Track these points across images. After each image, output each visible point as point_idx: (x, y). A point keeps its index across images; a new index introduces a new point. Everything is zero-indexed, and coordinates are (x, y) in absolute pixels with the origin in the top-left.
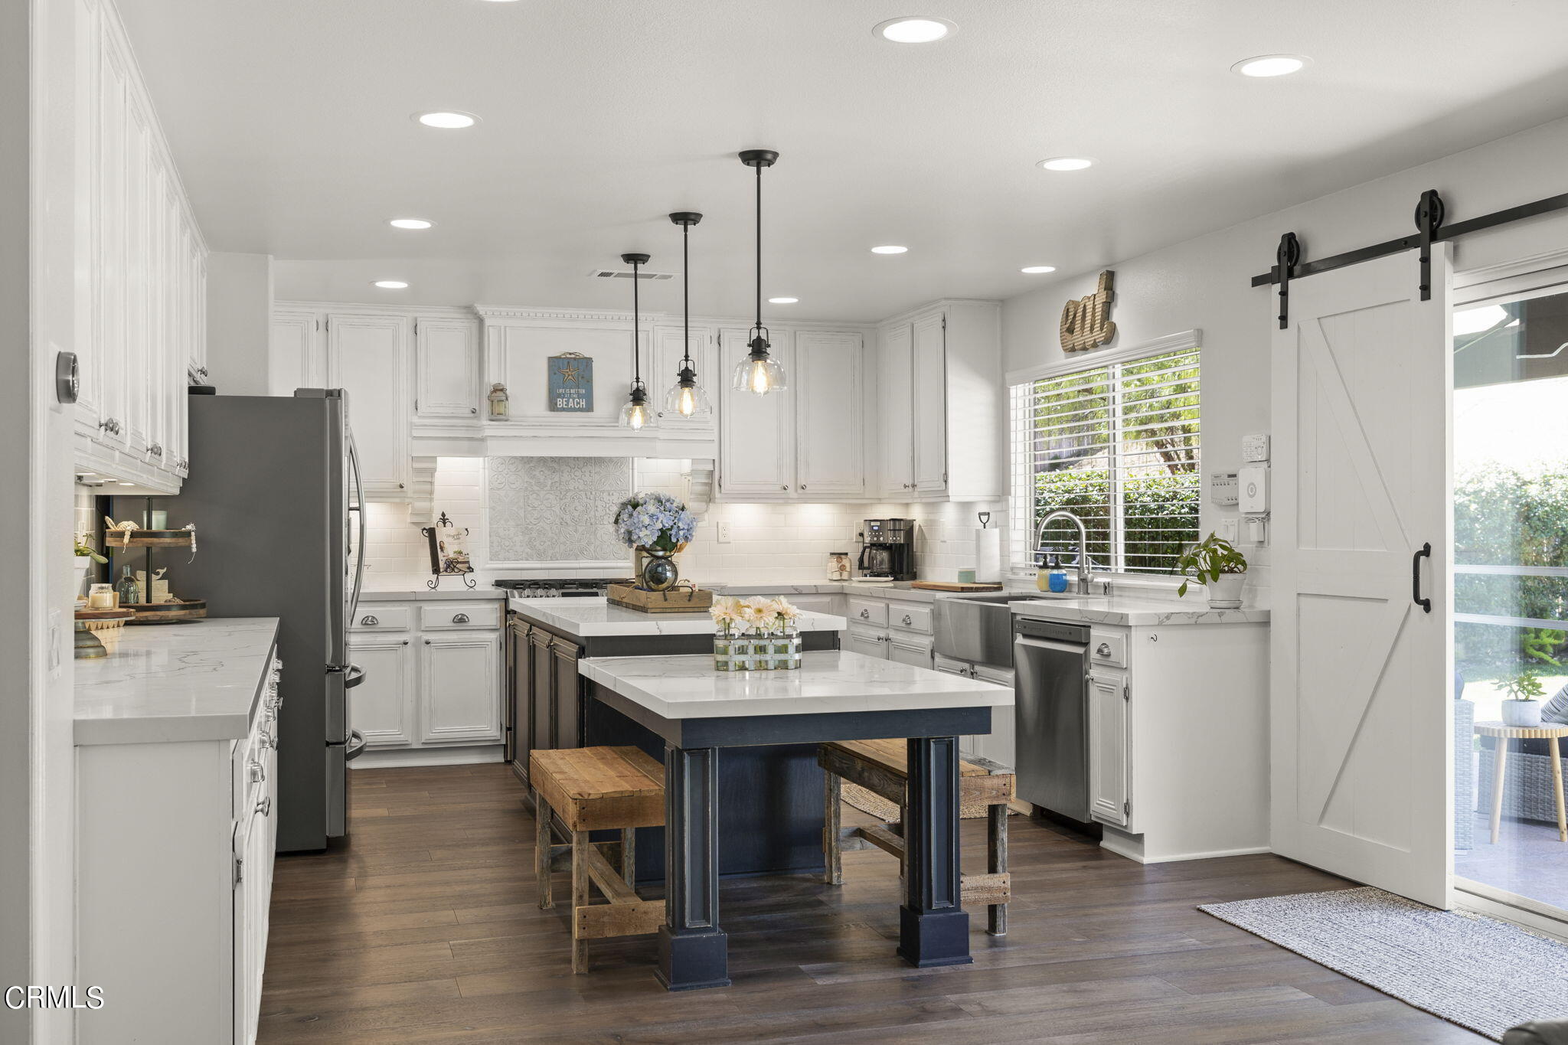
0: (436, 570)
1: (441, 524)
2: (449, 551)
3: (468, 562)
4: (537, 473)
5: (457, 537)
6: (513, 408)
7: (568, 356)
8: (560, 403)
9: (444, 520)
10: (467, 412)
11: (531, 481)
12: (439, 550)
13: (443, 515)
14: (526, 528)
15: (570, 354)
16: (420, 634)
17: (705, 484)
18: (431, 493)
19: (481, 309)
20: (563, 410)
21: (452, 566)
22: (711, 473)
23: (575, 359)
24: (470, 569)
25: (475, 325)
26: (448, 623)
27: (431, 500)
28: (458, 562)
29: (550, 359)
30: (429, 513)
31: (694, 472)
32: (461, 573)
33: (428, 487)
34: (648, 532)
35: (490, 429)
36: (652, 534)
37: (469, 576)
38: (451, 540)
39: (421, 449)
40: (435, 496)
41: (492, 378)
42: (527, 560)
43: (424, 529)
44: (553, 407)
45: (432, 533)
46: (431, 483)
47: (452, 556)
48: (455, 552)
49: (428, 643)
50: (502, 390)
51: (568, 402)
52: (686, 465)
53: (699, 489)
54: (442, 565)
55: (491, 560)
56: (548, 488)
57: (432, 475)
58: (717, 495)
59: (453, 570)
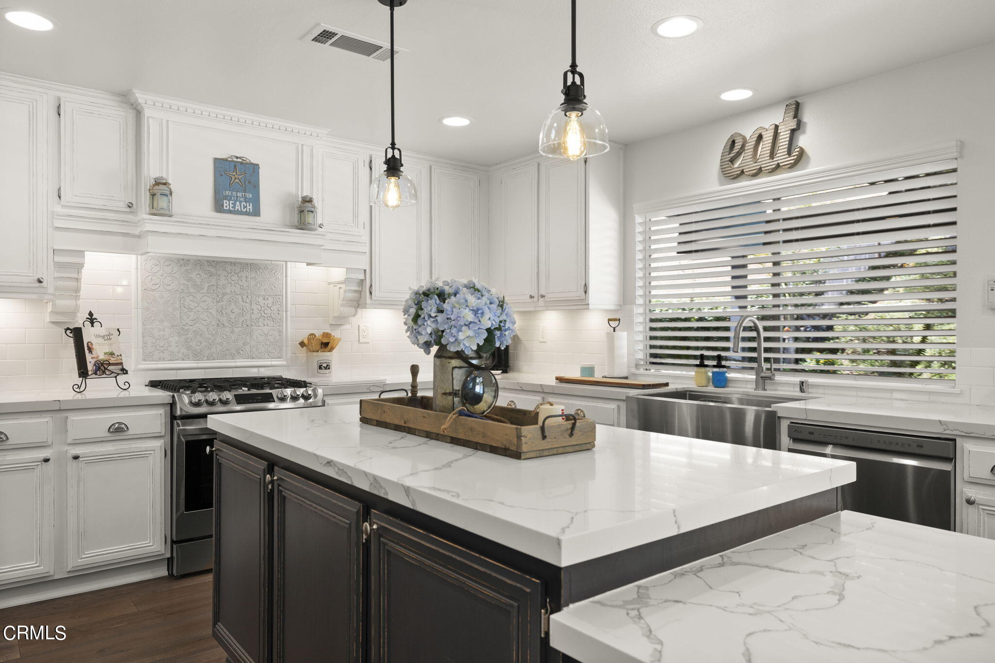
0: (83, 373)
1: (88, 324)
2: (99, 352)
3: (121, 364)
4: (193, 276)
5: (108, 337)
6: (178, 204)
7: (235, 159)
8: (227, 204)
9: (92, 320)
10: (122, 206)
11: (187, 283)
12: (87, 351)
13: (91, 314)
14: (183, 329)
15: (237, 158)
16: (67, 448)
17: (356, 291)
18: (77, 290)
19: (141, 97)
20: (230, 212)
21: (102, 368)
22: (362, 282)
23: (242, 163)
24: (124, 371)
25: (131, 115)
26: (103, 433)
27: (77, 298)
28: (110, 364)
29: (216, 160)
30: (74, 313)
31: (347, 281)
32: (113, 375)
33: (73, 284)
35: (153, 224)
37: (122, 379)
38: (101, 340)
39: (63, 242)
40: (83, 293)
41: (152, 170)
42: (183, 360)
43: (68, 329)
44: (219, 207)
45: (77, 334)
46: (78, 280)
47: (102, 357)
48: (105, 354)
49: (76, 458)
50: (165, 184)
51: (234, 204)
52: (338, 274)
53: (350, 295)
54: (90, 367)
55: (145, 360)
56: (205, 291)
57: (79, 272)
58: (368, 301)
59: (104, 372)
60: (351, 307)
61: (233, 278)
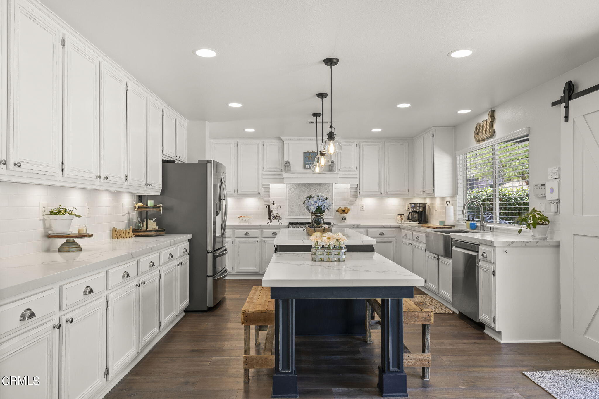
0: (270, 219)
1: (272, 204)
2: (274, 213)
3: (280, 216)
4: (302, 189)
5: (277, 208)
6: (292, 168)
7: (310, 152)
8: (307, 166)
9: (273, 203)
10: (279, 170)
11: (301, 191)
12: (271, 212)
13: (273, 202)
14: (299, 206)
15: (310, 151)
16: (263, 238)
17: (355, 192)
18: (269, 195)
19: (283, 138)
20: (308, 169)
21: (275, 217)
22: (357, 188)
23: (312, 153)
24: (281, 219)
25: (281, 143)
26: (270, 235)
27: (269, 197)
28: (277, 216)
29: (304, 153)
30: (269, 201)
31: (351, 188)
32: (277, 219)
33: (268, 193)
34: (313, 207)
35: (285, 175)
36: (315, 208)
37: (280, 221)
38: (275, 209)
39: (265, 182)
40: (271, 196)
41: (286, 159)
42: (299, 216)
43: (267, 206)
44: (305, 168)
45: (269, 207)
46: (269, 192)
47: (275, 214)
48: (276, 213)
49: (264, 241)
50: (288, 163)
51: (309, 166)
52: (349, 186)
53: (353, 193)
54: (272, 217)
55: (288, 215)
56: (306, 193)
57: (269, 190)
58: (358, 195)
59: (275, 219)
60: (354, 197)
61: (315, 189)
